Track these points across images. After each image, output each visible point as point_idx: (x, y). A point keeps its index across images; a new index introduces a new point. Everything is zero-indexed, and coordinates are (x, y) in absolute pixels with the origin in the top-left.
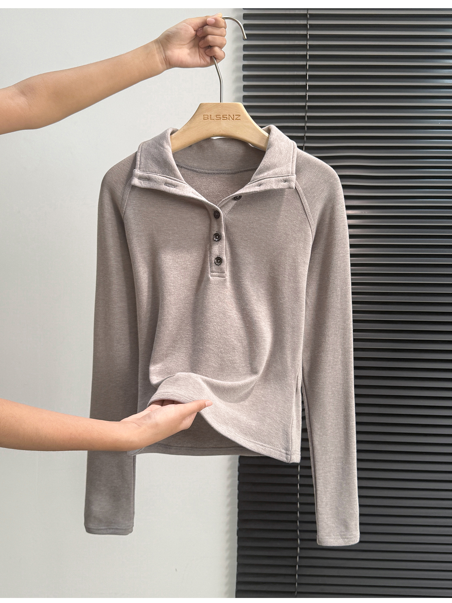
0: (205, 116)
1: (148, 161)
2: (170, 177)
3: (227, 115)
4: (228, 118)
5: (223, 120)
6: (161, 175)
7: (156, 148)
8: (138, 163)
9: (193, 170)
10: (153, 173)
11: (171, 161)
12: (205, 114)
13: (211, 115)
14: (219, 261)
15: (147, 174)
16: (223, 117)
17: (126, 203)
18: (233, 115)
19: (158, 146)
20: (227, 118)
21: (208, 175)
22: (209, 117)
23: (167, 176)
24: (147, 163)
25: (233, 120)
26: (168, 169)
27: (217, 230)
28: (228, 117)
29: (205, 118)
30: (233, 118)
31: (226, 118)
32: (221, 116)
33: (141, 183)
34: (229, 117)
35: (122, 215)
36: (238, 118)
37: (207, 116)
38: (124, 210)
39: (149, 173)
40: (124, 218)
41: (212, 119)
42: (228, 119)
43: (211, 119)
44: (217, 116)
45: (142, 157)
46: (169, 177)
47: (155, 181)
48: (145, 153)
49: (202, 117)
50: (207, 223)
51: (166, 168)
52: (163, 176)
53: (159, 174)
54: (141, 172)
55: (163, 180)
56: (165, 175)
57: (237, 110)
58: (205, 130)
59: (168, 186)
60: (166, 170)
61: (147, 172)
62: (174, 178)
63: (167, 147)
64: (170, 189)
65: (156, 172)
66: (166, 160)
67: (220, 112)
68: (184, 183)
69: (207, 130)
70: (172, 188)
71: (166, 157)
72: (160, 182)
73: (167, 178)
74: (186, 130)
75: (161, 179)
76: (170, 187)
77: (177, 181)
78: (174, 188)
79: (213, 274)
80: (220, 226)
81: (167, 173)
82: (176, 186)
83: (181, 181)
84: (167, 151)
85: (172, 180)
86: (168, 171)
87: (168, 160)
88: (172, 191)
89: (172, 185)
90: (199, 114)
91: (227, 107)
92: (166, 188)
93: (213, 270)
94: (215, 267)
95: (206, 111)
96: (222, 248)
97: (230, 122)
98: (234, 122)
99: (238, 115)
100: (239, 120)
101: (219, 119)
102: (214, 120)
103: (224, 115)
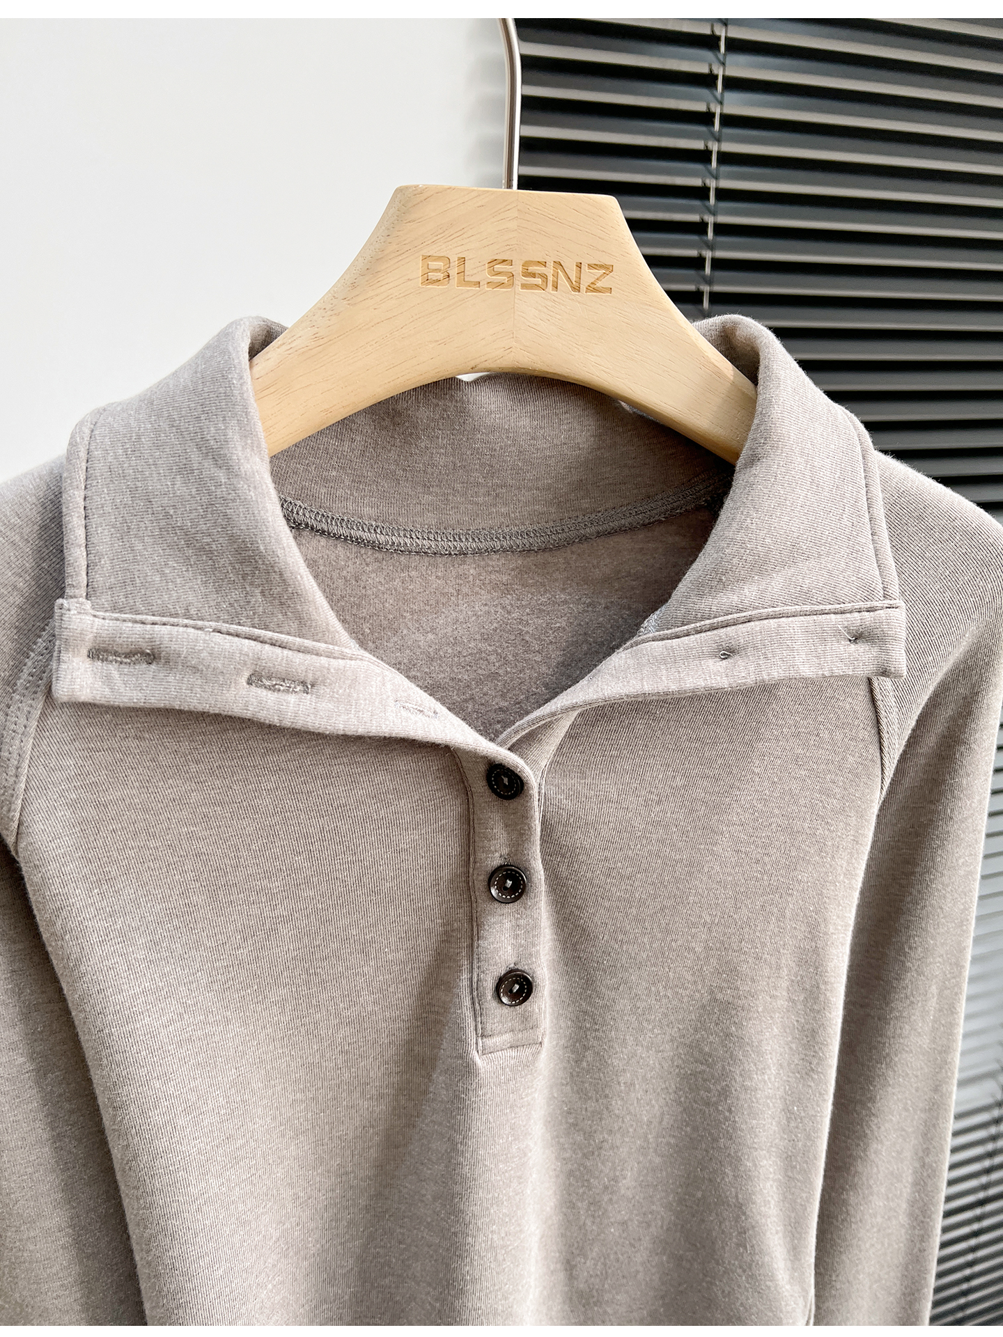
0: (434, 265)
1: (139, 547)
2: (276, 636)
3: (544, 264)
4: (550, 278)
5: (524, 286)
6: (225, 627)
7: (185, 470)
8: (77, 556)
9: (359, 542)
10: (176, 615)
11: (279, 552)
12: (432, 251)
13: (463, 260)
14: (517, 987)
15: (139, 627)
16: (529, 274)
17: (23, 779)
18: (579, 266)
19: (195, 457)
20: (544, 277)
21: (432, 560)
22: (453, 272)
23: (257, 632)
24: (135, 561)
25: (577, 289)
26: (262, 592)
27: (505, 851)
28: (549, 271)
29: (433, 276)
30: (574, 279)
31: (538, 281)
32: (517, 269)
33: (108, 679)
34: (556, 276)
35: (10, 840)
36: (599, 284)
37: (440, 264)
38: (17, 815)
39: (151, 618)
40: (17, 853)
41: (469, 283)
42: (550, 284)
43: (464, 282)
44: (498, 267)
45: (95, 520)
46: (269, 634)
47: (195, 669)
48: (113, 495)
49: (415, 269)
50: (449, 812)
51: (251, 584)
52: (238, 636)
53: (208, 621)
54: (101, 614)
55: (239, 655)
56: (245, 624)
57: (599, 237)
58: (430, 342)
59: (272, 688)
60: (252, 596)
61: (139, 617)
62: (298, 639)
63: (252, 468)
64: (285, 704)
65: (193, 611)
66: (251, 544)
67: (511, 247)
68: (351, 659)
69: (439, 342)
70: (292, 698)
71: (248, 529)
72: (222, 672)
73: (261, 642)
74: (331, 342)
75: (227, 653)
76: (279, 690)
77: (317, 654)
78: (305, 695)
79: (489, 1042)
80: (522, 835)
81: (254, 615)
82: (313, 686)
83: (336, 648)
84: (253, 495)
85: (290, 653)
86: (264, 602)
87: (262, 548)
88: (297, 718)
89: (293, 679)
90: (398, 253)
91: (549, 216)
92: (261, 703)
93: (489, 1027)
94: (499, 1014)
95: (439, 236)
96: (532, 930)
97: (559, 303)
98: (579, 303)
99: (597, 265)
100: (607, 292)
101: (506, 281)
102: (479, 287)
103: (532, 260)
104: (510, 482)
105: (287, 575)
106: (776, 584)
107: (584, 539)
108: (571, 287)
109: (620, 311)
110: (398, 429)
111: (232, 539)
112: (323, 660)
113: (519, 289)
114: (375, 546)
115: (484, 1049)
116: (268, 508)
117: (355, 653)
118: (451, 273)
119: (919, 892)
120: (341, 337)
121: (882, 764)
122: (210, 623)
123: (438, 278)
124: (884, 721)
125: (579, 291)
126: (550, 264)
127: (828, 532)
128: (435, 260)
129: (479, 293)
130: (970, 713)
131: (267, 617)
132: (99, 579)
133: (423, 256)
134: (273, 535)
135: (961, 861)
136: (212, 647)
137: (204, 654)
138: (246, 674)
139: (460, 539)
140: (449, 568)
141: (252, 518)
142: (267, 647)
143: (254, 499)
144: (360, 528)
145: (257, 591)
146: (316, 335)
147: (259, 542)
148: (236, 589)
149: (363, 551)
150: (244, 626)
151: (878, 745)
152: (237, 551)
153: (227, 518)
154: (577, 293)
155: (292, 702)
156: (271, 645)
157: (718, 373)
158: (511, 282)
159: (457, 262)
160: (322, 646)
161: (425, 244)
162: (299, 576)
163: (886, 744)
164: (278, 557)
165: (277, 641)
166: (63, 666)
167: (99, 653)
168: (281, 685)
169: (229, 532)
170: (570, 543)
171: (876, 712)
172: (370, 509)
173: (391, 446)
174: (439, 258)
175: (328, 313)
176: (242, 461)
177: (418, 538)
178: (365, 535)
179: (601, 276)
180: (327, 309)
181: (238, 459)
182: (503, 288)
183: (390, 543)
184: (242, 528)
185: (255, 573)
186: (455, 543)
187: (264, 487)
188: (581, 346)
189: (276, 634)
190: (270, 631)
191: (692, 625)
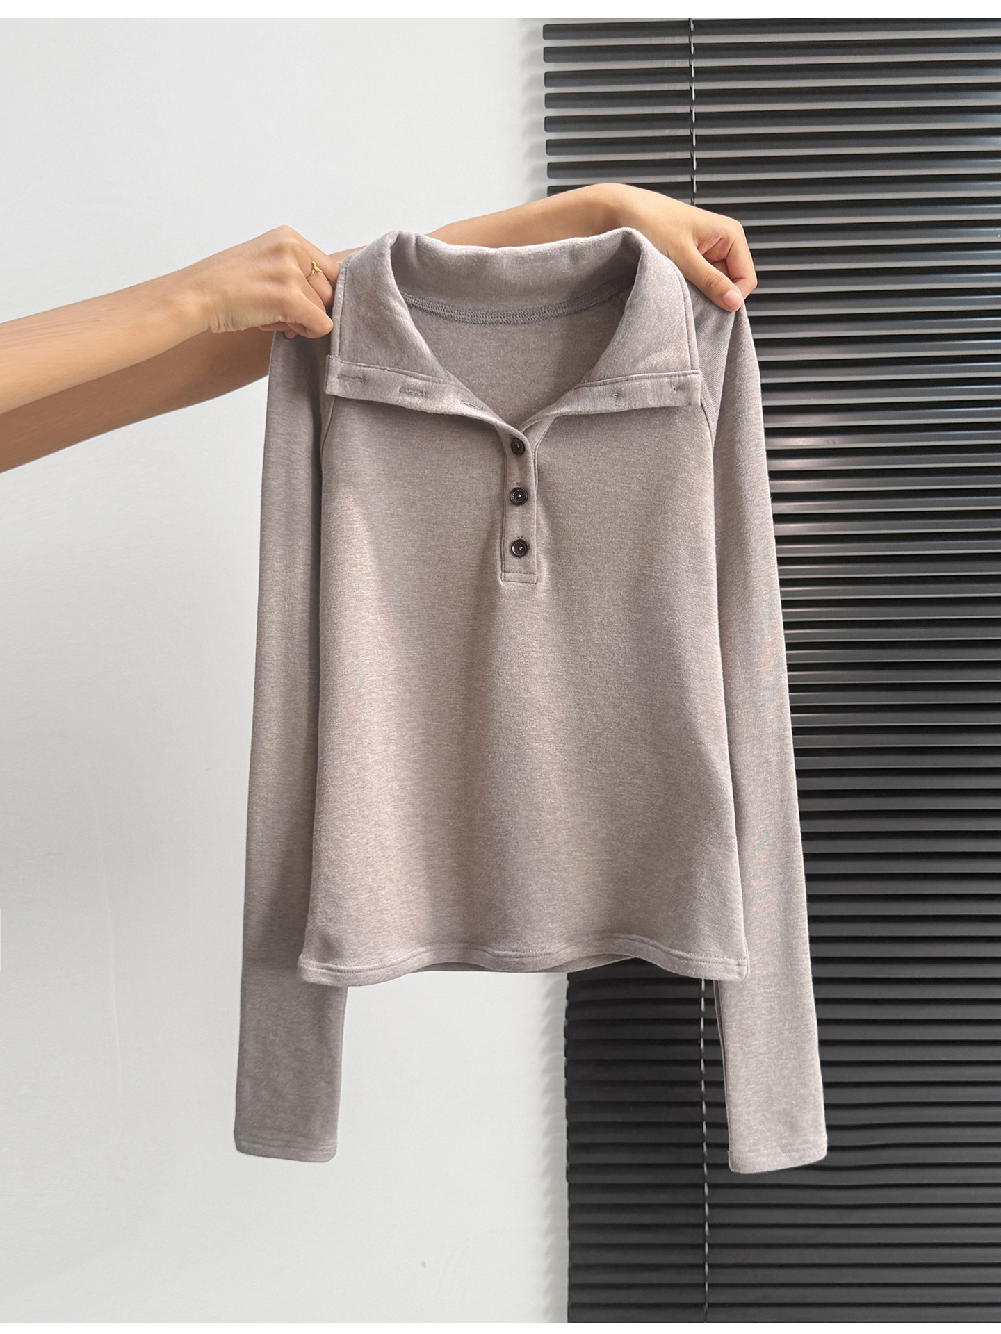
1: (360, 337)
8: (336, 339)
10: (374, 364)
14: (521, 547)
15: (359, 368)
24: (358, 342)
27: (519, 481)
33: (345, 387)
39: (363, 364)
45: (344, 327)
46: (406, 372)
47: (379, 386)
51: (403, 353)
52: (397, 372)
53: (385, 366)
54: (344, 361)
55: (397, 380)
56: (398, 367)
59: (409, 394)
60: (403, 357)
61: (358, 364)
62: (420, 374)
64: (413, 400)
65: (380, 363)
70: (416, 398)
72: (390, 387)
73: (406, 375)
75: (392, 379)
77: (427, 380)
78: (422, 397)
79: (508, 575)
80: (526, 472)
81: (404, 365)
82: (425, 393)
85: (417, 380)
86: (408, 360)
87: (407, 339)
88: (417, 406)
89: (417, 390)
92: (404, 400)
93: (507, 566)
94: (513, 562)
96: (529, 520)
105: (417, 349)
112: (429, 383)
115: (504, 578)
127: (666, 339)
131: (409, 366)
132: (344, 349)
136: (386, 377)
137: (384, 380)
138: (399, 388)
148: (395, 354)
156: (410, 376)
160: (430, 377)
164: (414, 342)
166: (329, 382)
167: (342, 376)
168: (413, 393)
185: (405, 348)
189: (409, 372)
191: (602, 381)
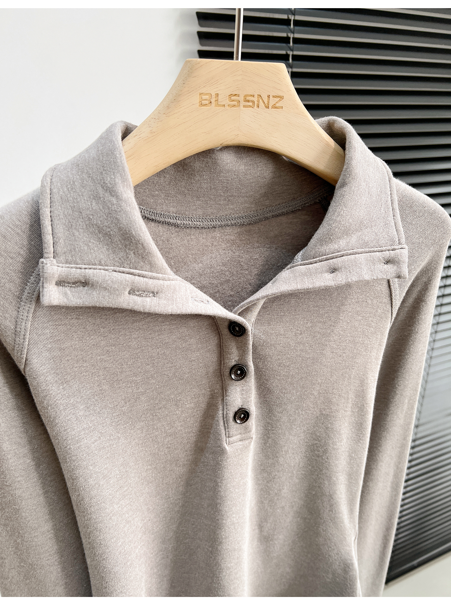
0: (204, 97)
1: (77, 234)
2: (140, 272)
3: (253, 96)
4: (256, 102)
5: (244, 106)
6: (118, 269)
7: (96, 197)
8: (48, 239)
10: (95, 264)
11: (141, 235)
12: (203, 90)
13: (217, 95)
14: (243, 415)
15: (78, 270)
16: (246, 101)
17: (27, 340)
18: (269, 97)
19: (101, 191)
22: (213, 100)
23: (132, 271)
24: (75, 240)
26: (134, 253)
27: (237, 358)
28: (255, 99)
29: (204, 102)
30: (266, 103)
32: (241, 98)
33: (66, 294)
34: (258, 101)
35: (22, 367)
36: (277, 105)
38: (25, 356)
39: (84, 266)
40: (25, 372)
41: (220, 106)
42: (256, 105)
43: (218, 105)
44: (233, 98)
45: (56, 222)
46: (137, 271)
47: (105, 289)
48: (64, 210)
49: (196, 99)
50: (213, 342)
51: (129, 249)
52: (123, 273)
53: (110, 266)
54: (61, 265)
55: (125, 282)
56: (126, 267)
57: (278, 83)
58: (202, 133)
59: (139, 295)
60: (129, 254)
61: (78, 266)
62: (150, 273)
63: (127, 196)
64: (145, 302)
65: (103, 263)
66: (129, 231)
67: (239, 88)
68: (172, 280)
69: (206, 133)
70: (148, 299)
71: (127, 225)
72: (118, 290)
73: (134, 275)
74: (158, 134)
75: (119, 281)
76: (143, 296)
77: (158, 279)
78: (154, 297)
79: (231, 439)
80: (244, 351)
81: (130, 263)
82: (157, 293)
83: (166, 276)
84: (129, 209)
85: (147, 279)
86: (135, 257)
87: (134, 233)
88: (151, 308)
89: (148, 291)
90: (189, 92)
91: (256, 73)
92: (135, 302)
93: (231, 433)
94: (235, 427)
95: (207, 84)
96: (248, 391)
97: (260, 114)
98: (268, 113)
99: (276, 96)
100: (281, 108)
101: (236, 104)
102: (224, 107)
103: (248, 94)
104: (235, 194)
105: (145, 245)
106: (354, 239)
107: (267, 218)
108: (265, 106)
109: (286, 117)
110: (185, 172)
111: (120, 229)
112: (161, 282)
113: (242, 107)
114: (176, 226)
115: (229, 442)
116: (136, 214)
117: (174, 277)
118: (212, 101)
119: (403, 363)
120: (163, 132)
121: (392, 312)
122: (111, 267)
123: (206, 103)
124: (393, 295)
125: (268, 108)
126: (256, 96)
127: (375, 215)
128: (204, 95)
129: (225, 110)
130: (427, 289)
131: (136, 264)
132: (59, 249)
133: (200, 93)
134: (138, 227)
135: (420, 349)
136: (113, 278)
137: (109, 282)
138: (128, 290)
139: (213, 221)
140: (208, 234)
141: (129, 220)
142: (137, 277)
143: (129, 210)
144: (169, 218)
145: (132, 252)
146: (151, 131)
147: (132, 230)
148: (122, 252)
149: (170, 228)
150: (126, 268)
151: (390, 305)
152: (122, 235)
153: (118, 220)
154: (267, 109)
155: (148, 301)
156: (138, 276)
157: (328, 145)
158: (238, 105)
159: (215, 96)
160: (160, 275)
161: (200, 87)
162: (150, 245)
163: (394, 304)
164: (141, 237)
165: (141, 274)
166: (45, 290)
167: (60, 283)
168: (143, 294)
169: (118, 226)
170: (260, 220)
171: (391, 291)
172: (173, 208)
173: (183, 179)
174: (207, 94)
175: (157, 120)
176: (123, 193)
177: (195, 221)
178: (172, 221)
179: (278, 101)
180: (156, 119)
181: (121, 192)
182: (235, 107)
183: (183, 224)
184: (124, 224)
185: (130, 244)
186: (211, 223)
187: (133, 205)
188: (269, 133)
189: (140, 271)
190: (138, 270)
191: (318, 258)
